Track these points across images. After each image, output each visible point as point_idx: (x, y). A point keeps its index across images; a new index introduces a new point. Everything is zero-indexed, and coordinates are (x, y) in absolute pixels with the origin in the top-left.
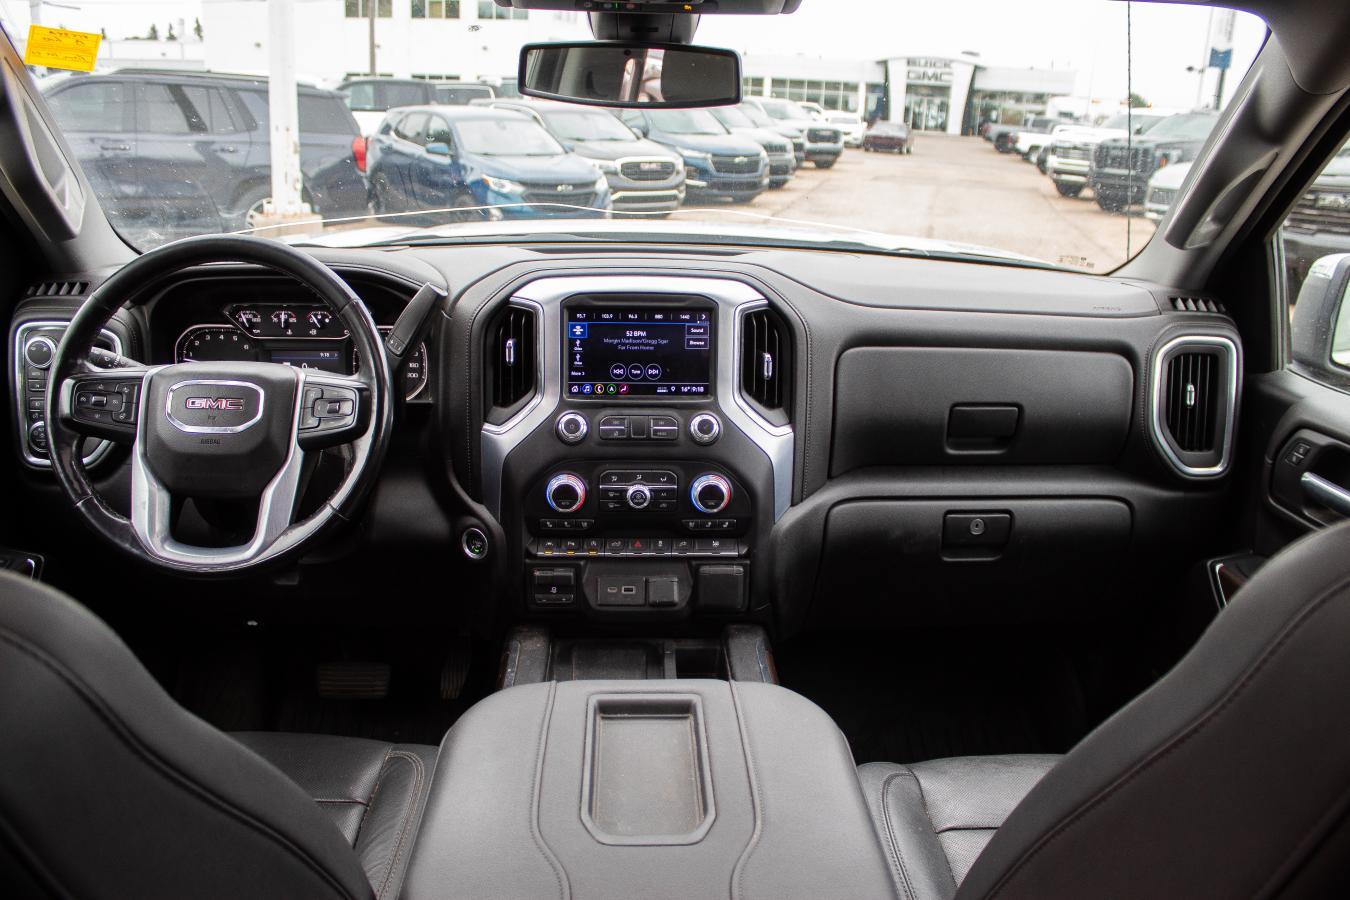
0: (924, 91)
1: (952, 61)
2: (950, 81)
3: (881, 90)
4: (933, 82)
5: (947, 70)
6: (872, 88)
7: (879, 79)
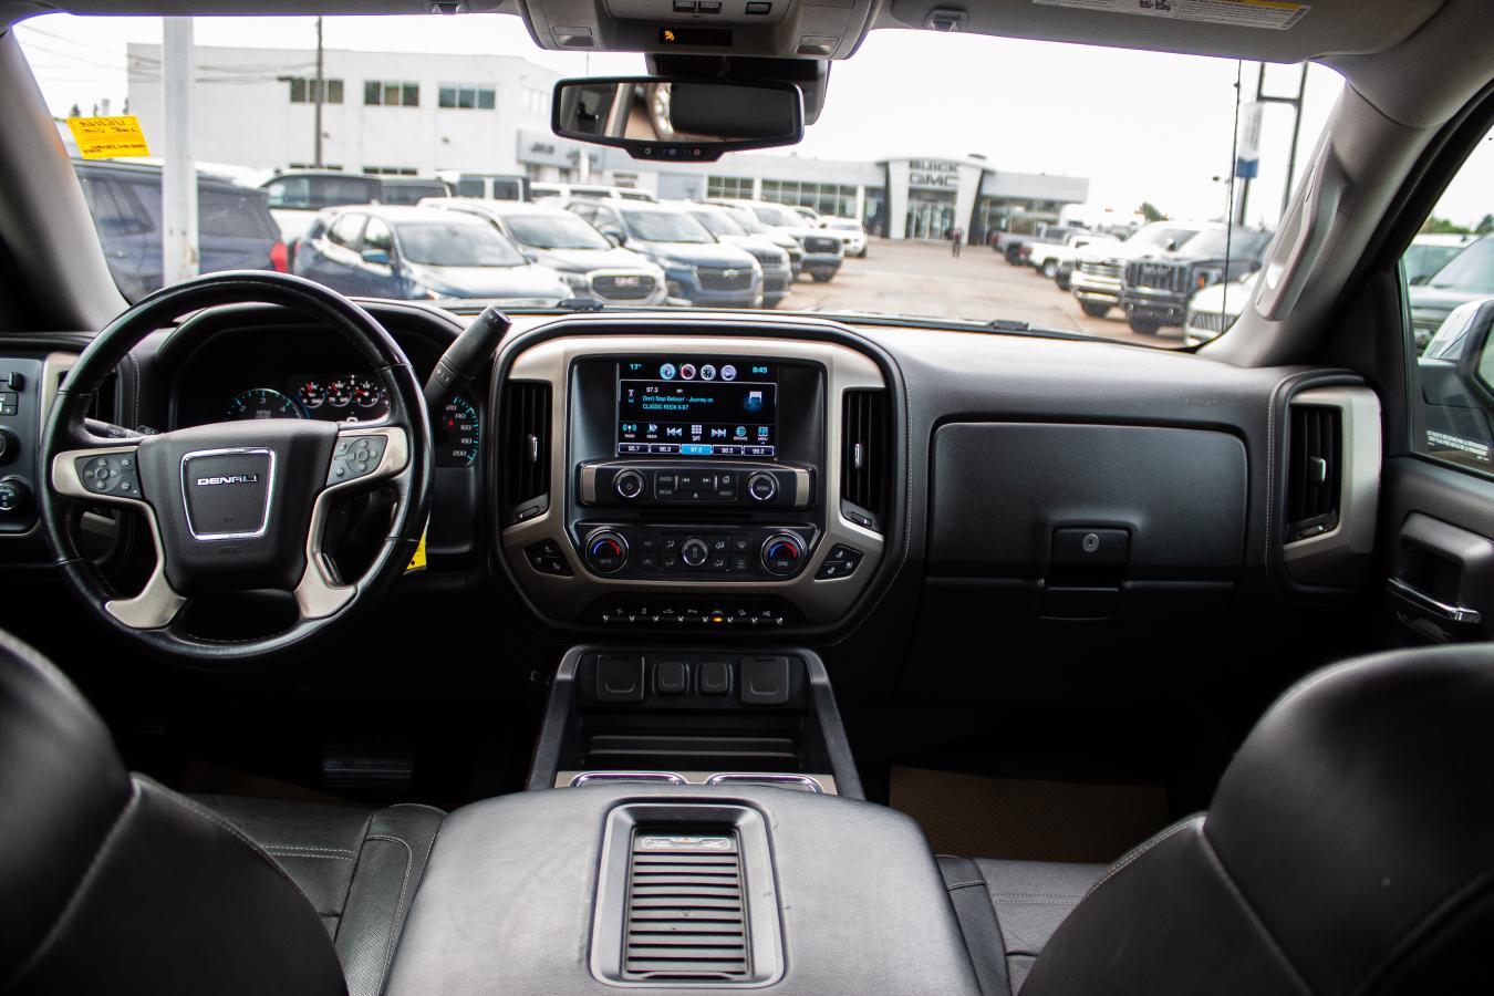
0: (928, 196)
1: (958, 164)
2: (955, 186)
3: (881, 194)
4: (937, 187)
5: (953, 174)
6: (871, 191)
7: (879, 182)
